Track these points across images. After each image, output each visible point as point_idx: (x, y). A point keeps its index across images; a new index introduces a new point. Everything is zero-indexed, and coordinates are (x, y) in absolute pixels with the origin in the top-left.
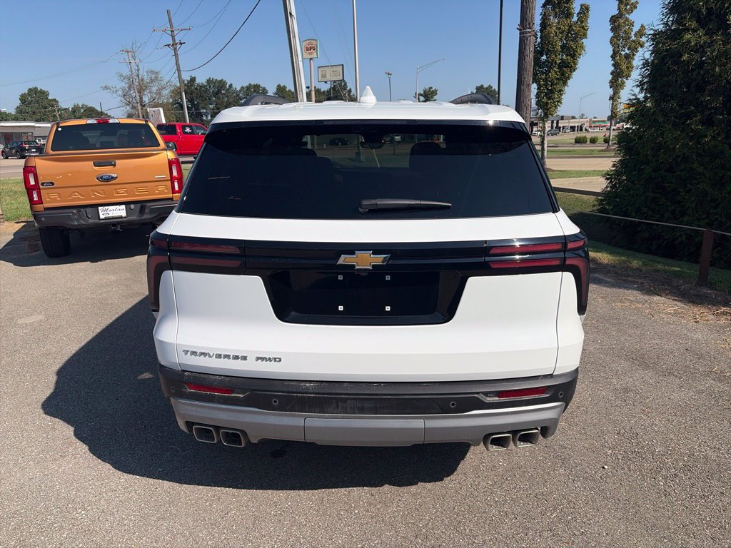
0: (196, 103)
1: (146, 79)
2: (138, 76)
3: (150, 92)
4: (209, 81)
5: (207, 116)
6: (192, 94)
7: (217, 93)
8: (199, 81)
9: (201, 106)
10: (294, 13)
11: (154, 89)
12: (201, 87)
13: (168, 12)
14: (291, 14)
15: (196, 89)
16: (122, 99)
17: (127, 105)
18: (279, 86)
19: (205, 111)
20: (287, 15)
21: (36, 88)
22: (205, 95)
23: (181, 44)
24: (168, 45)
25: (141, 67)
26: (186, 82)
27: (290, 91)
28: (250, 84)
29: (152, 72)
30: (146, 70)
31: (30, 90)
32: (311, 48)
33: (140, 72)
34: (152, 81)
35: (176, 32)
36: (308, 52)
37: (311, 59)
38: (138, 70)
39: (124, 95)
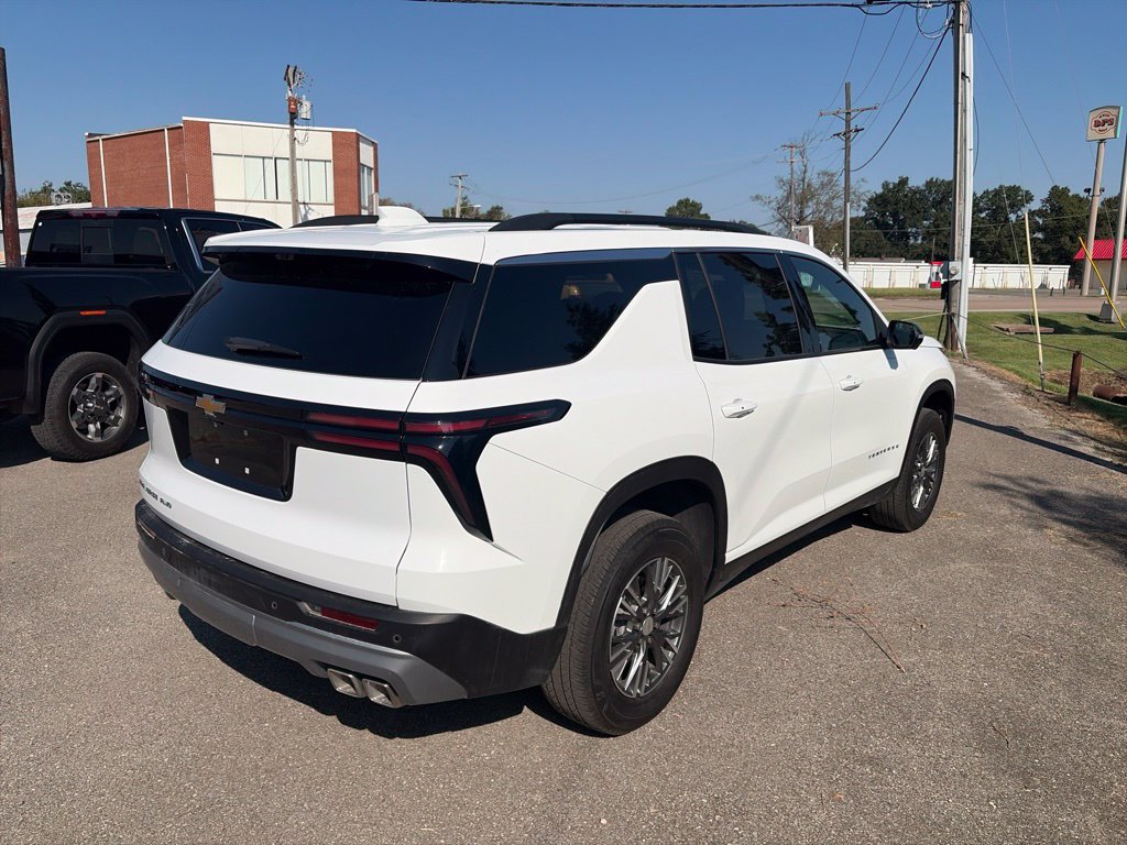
0: (902, 217)
1: (816, 183)
2: (803, 180)
3: (817, 203)
4: (930, 184)
5: (916, 239)
6: (896, 204)
7: (940, 203)
8: (911, 183)
9: (908, 222)
10: (970, 72)
11: (824, 199)
12: (915, 193)
13: (847, 87)
14: (963, 74)
15: (906, 196)
16: (775, 213)
17: (780, 221)
18: (1055, 189)
19: (914, 230)
20: (958, 75)
21: (688, 200)
22: (919, 206)
23: (857, 131)
24: (838, 135)
25: (809, 170)
26: (891, 186)
27: (1076, 196)
28: (1001, 187)
29: (825, 173)
30: (816, 171)
31: (680, 203)
32: (1105, 122)
33: (808, 174)
34: (823, 185)
35: (853, 114)
36: (1097, 129)
37: (1102, 141)
38: (805, 172)
39: (779, 208)
